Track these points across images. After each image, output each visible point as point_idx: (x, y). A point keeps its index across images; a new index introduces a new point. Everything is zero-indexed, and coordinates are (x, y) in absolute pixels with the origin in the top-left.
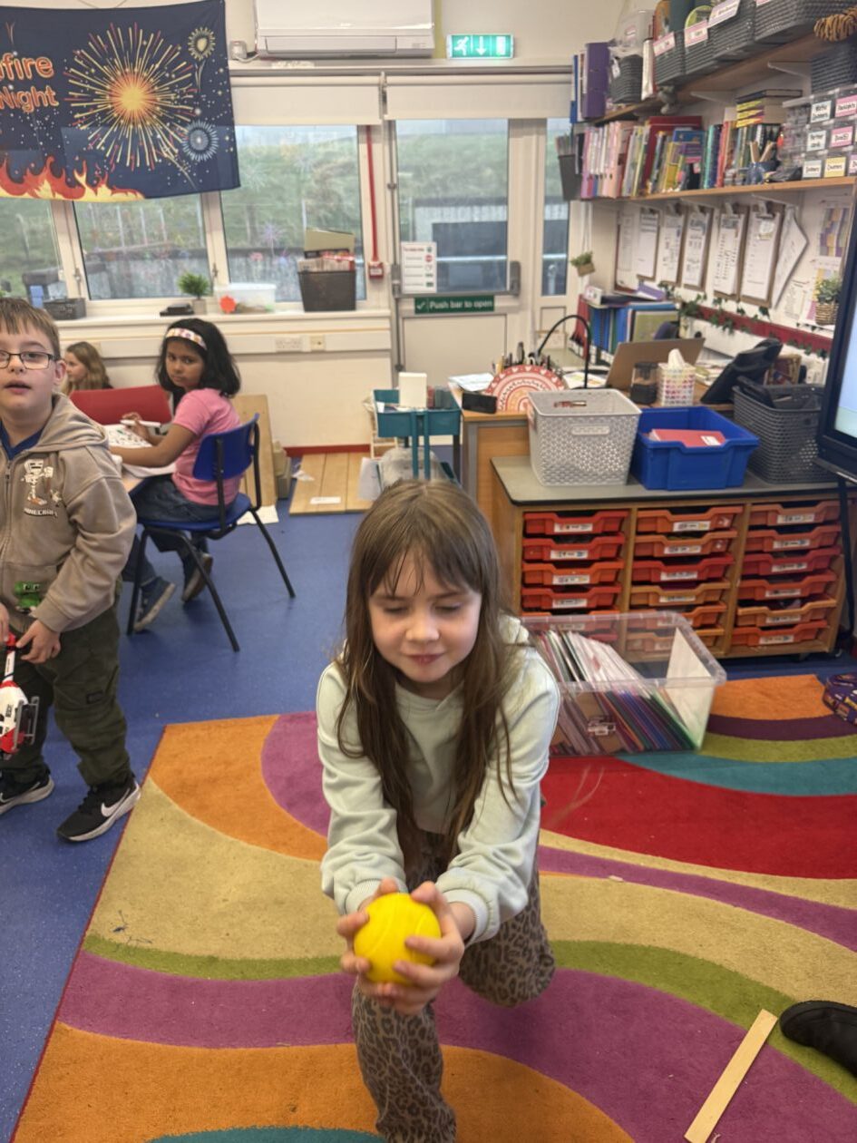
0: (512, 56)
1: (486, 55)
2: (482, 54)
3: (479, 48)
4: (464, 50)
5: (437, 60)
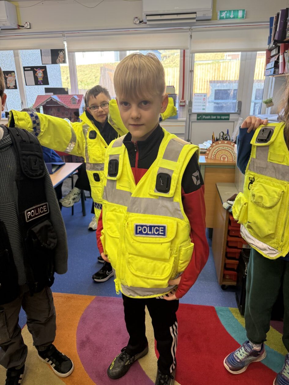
0: (245, 18)
1: (233, 18)
2: (232, 17)
3: (231, 15)
4: (225, 16)
5: (213, 21)
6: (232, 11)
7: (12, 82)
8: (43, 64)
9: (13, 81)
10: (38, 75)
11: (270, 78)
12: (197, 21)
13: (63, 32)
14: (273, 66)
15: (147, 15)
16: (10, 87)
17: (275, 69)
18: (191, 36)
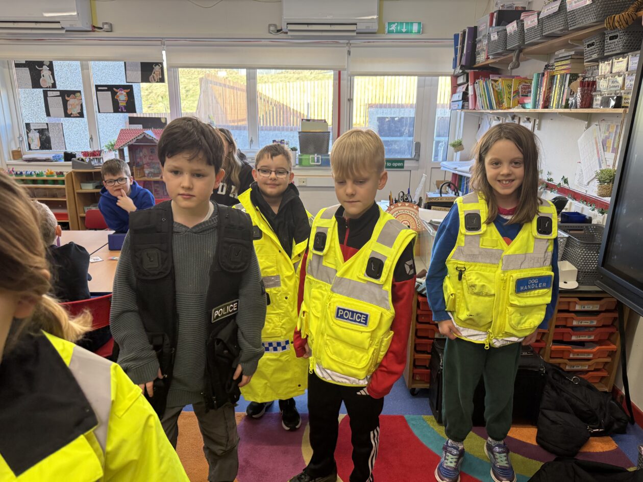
0: (421, 33)
1: (406, 32)
2: (404, 31)
3: (403, 28)
4: (395, 30)
5: (379, 35)
6: (404, 24)
7: (75, 108)
8: (127, 82)
9: (77, 105)
10: (118, 98)
11: (457, 112)
12: (357, 33)
13: (162, 38)
14: (461, 98)
15: (288, 24)
16: (71, 114)
17: (463, 102)
18: (349, 53)
